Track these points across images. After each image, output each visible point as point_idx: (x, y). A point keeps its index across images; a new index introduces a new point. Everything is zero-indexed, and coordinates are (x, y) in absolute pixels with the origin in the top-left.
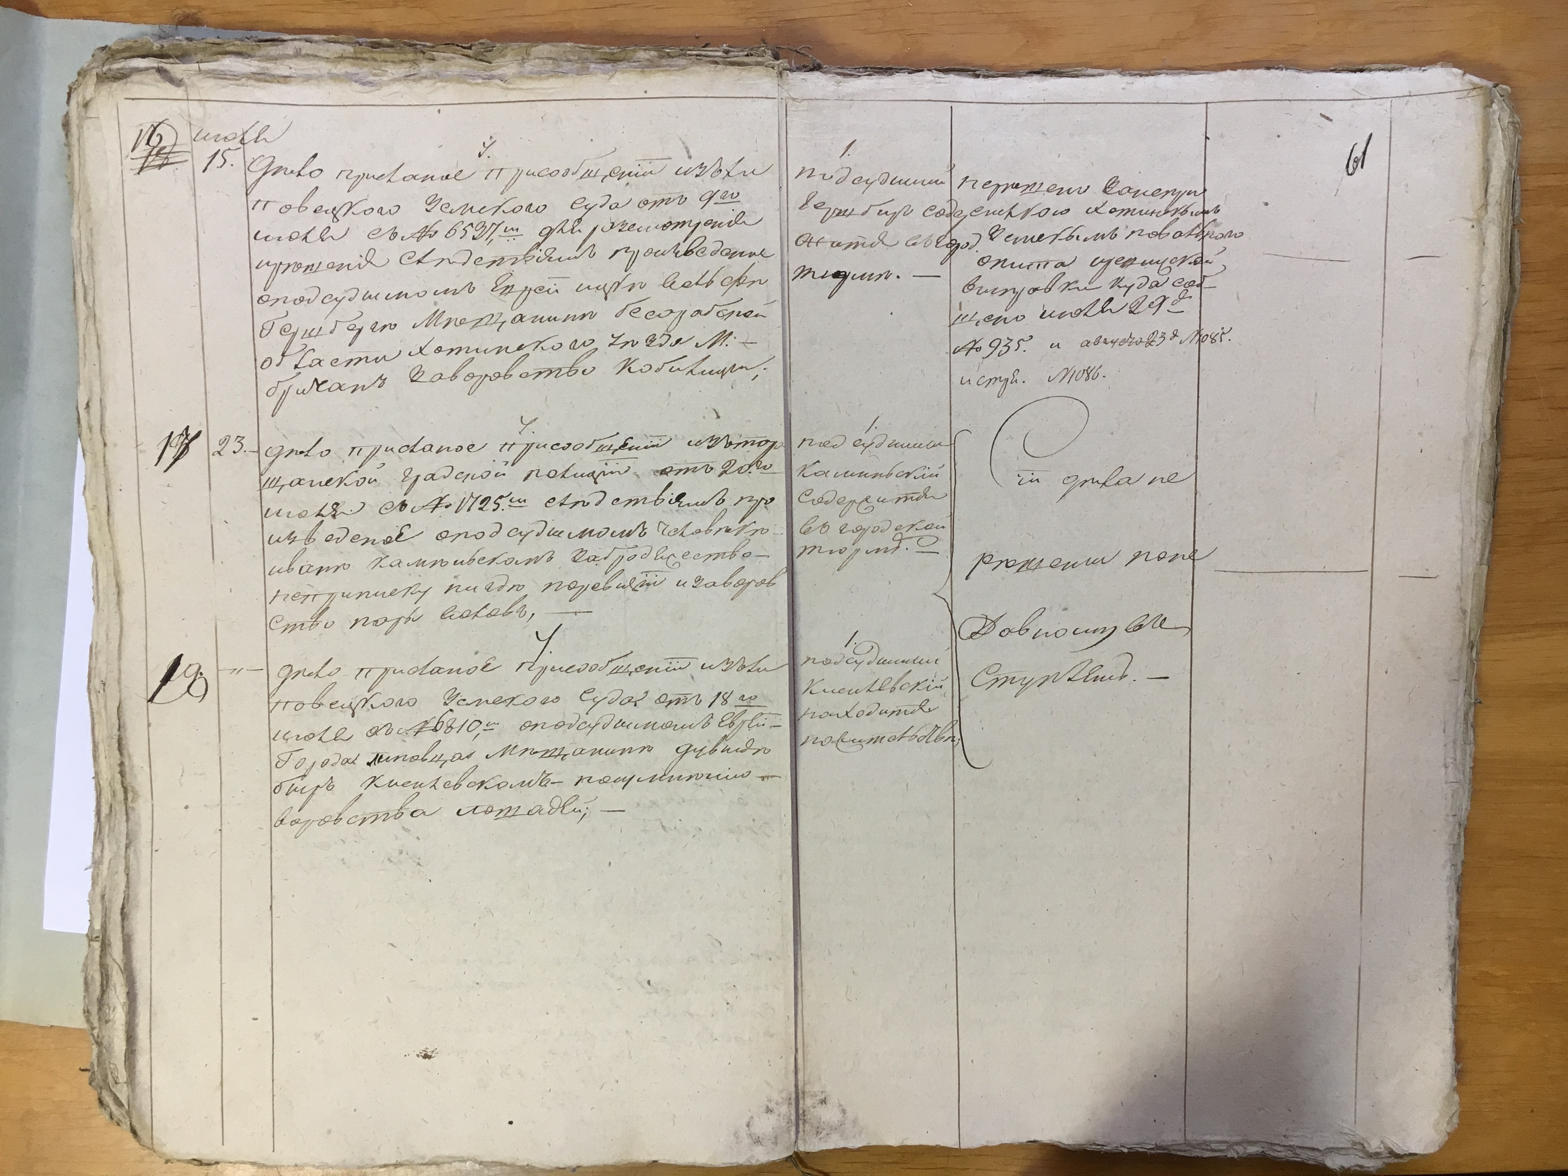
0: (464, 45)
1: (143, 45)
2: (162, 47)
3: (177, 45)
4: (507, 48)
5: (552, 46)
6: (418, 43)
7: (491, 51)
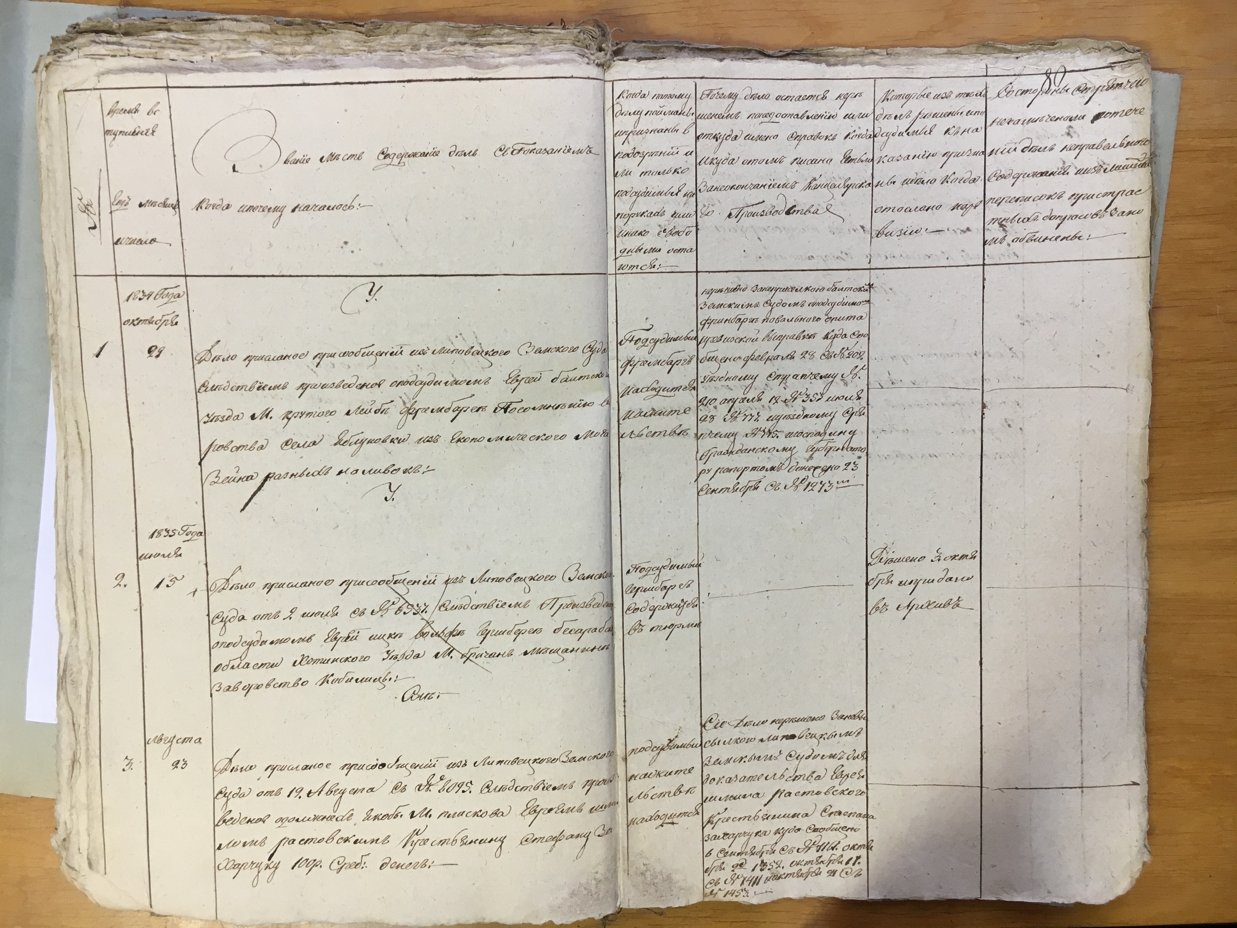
0: (359, 23)
1: (105, 24)
2: (120, 26)
3: (132, 24)
4: (391, 26)
5: (427, 25)
6: (322, 21)
7: (379, 28)
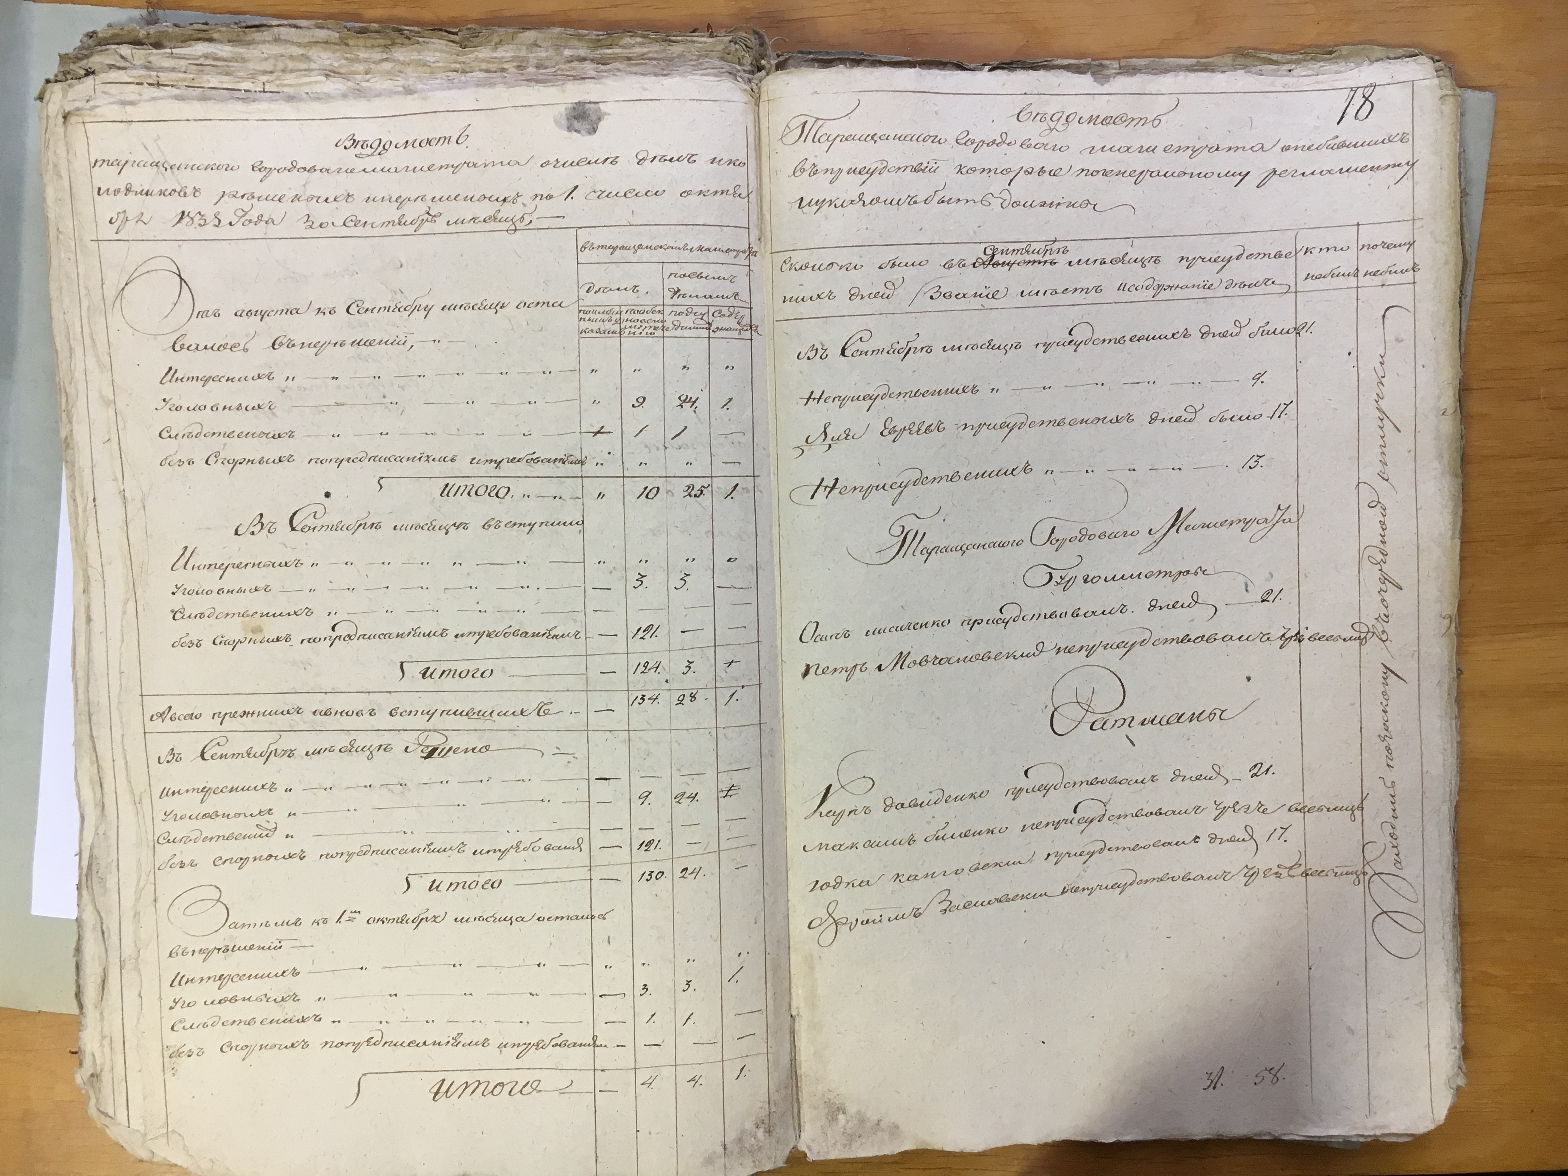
0: (452, 30)
1: (129, 32)
3: (163, 32)
4: (493, 34)
6: (406, 28)
7: (477, 37)
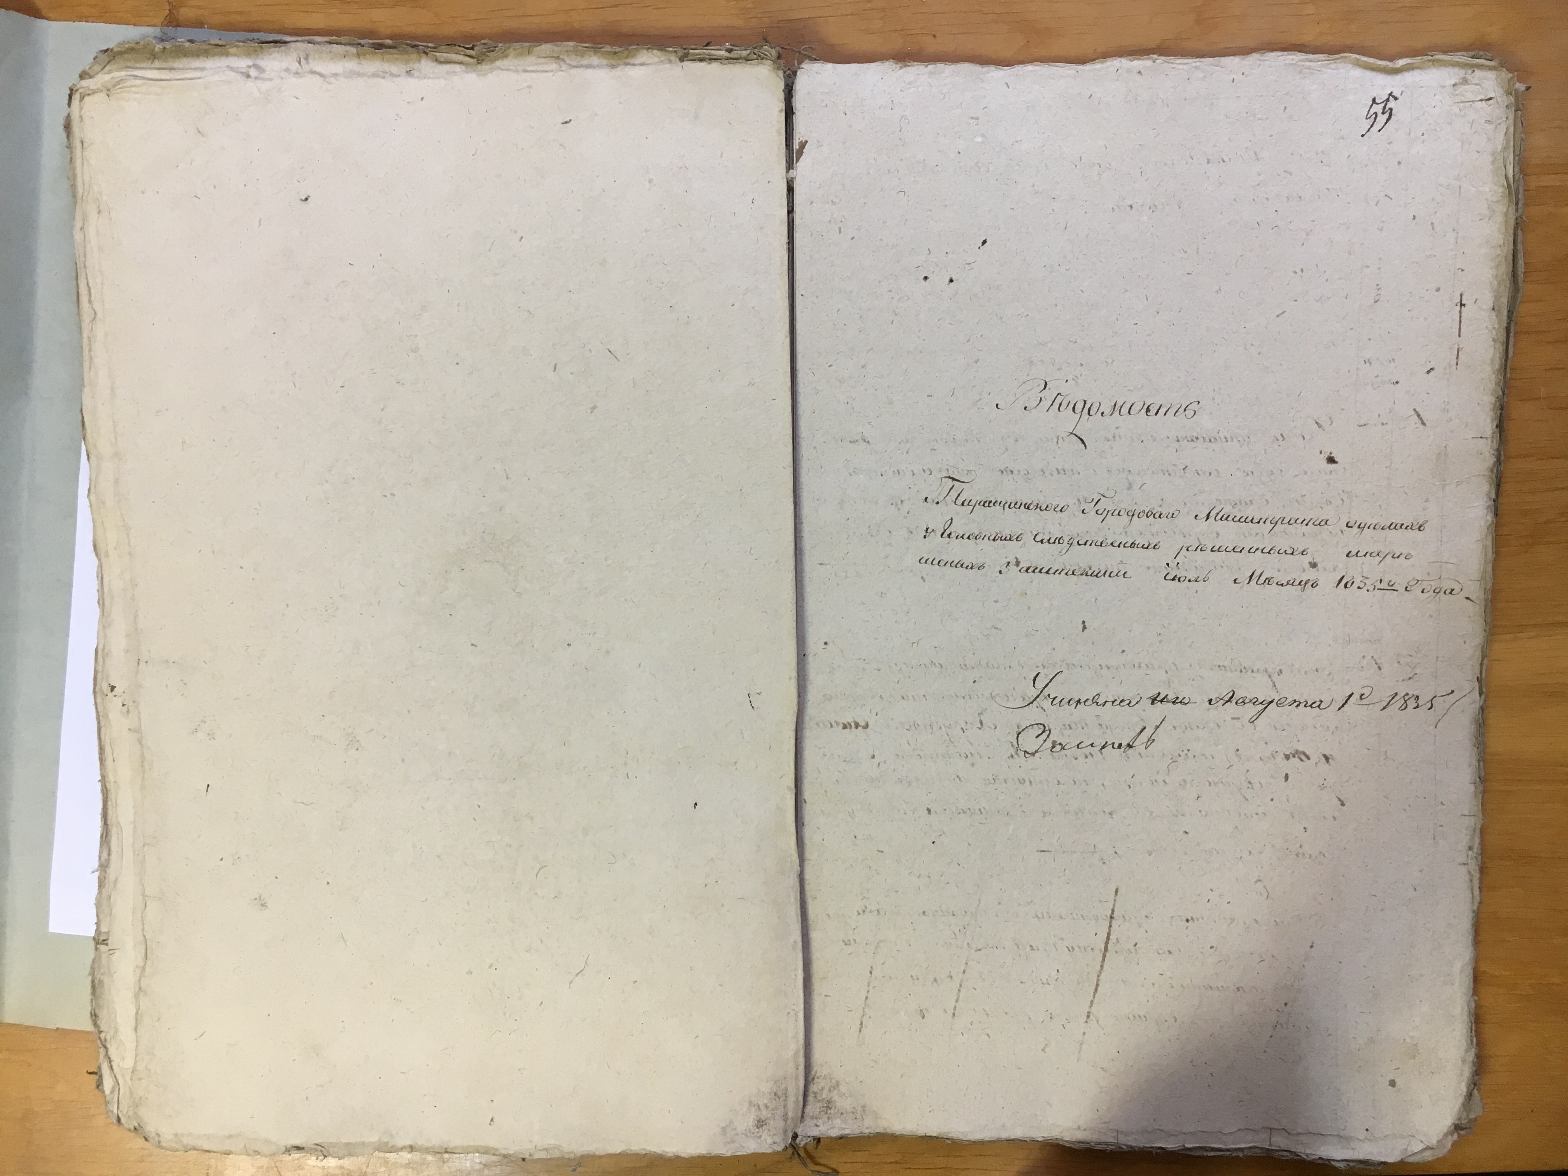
0: (466, 46)
1: (144, 47)
3: (180, 46)
4: (509, 48)
5: (554, 45)
6: (420, 43)
7: (493, 51)
